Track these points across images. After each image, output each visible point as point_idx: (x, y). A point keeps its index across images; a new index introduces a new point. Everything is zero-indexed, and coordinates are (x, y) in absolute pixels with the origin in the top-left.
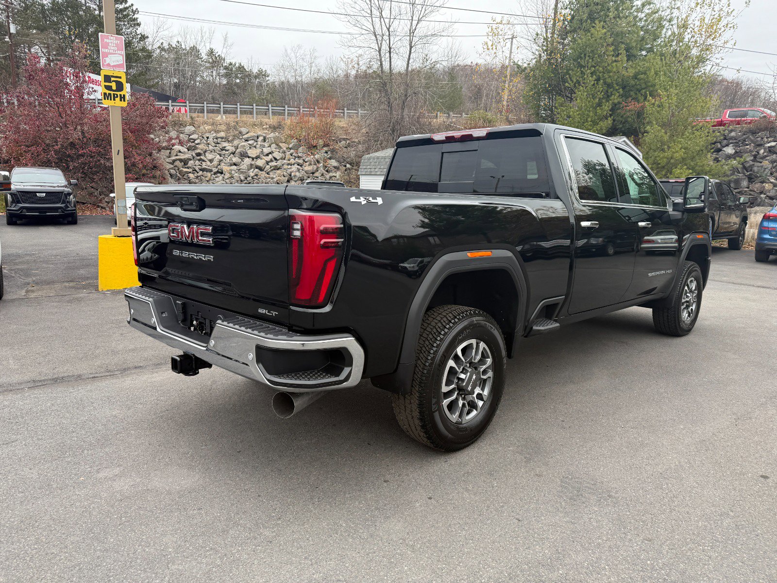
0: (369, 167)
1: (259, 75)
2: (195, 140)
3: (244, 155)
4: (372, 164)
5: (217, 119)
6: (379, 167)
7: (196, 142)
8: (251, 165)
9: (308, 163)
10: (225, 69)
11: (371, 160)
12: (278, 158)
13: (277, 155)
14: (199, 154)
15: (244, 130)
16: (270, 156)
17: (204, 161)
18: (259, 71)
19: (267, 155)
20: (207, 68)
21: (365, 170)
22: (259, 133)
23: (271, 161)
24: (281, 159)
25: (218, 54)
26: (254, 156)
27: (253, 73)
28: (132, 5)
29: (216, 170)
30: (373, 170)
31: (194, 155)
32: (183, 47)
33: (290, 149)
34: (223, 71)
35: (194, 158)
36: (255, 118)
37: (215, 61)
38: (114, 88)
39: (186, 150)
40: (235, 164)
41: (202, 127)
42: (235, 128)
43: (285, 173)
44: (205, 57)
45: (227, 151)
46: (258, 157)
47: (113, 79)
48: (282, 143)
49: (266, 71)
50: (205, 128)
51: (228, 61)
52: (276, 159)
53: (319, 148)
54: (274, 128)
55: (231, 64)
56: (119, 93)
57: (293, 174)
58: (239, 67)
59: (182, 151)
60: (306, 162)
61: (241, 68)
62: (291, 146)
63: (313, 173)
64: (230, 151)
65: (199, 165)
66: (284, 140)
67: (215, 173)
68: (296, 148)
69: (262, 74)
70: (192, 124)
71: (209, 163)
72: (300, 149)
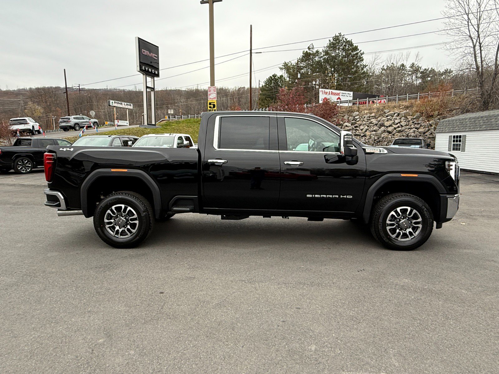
0: (442, 127)
1: (445, 73)
2: (357, 119)
3: (382, 125)
4: (445, 125)
5: (373, 106)
6: (448, 127)
7: (357, 120)
8: (384, 130)
9: (423, 127)
10: (421, 73)
11: (444, 123)
12: (403, 125)
13: (403, 123)
14: (356, 127)
15: (386, 111)
16: (399, 124)
17: (358, 130)
18: (445, 70)
19: (397, 124)
20: (410, 75)
21: (440, 130)
22: (396, 111)
23: (398, 127)
24: (406, 125)
25: (417, 65)
26: (388, 125)
27: (441, 72)
28: (361, 51)
29: (363, 135)
30: (444, 129)
31: (353, 127)
32: (395, 66)
33: (414, 119)
34: (419, 75)
35: (353, 129)
36: (397, 103)
37: (415, 70)
38: (212, 107)
39: (350, 125)
40: (375, 131)
41: (363, 112)
42: (382, 110)
43: (404, 134)
44: (408, 68)
45: (373, 123)
46: (390, 126)
47: (212, 104)
48: (409, 116)
49: (450, 69)
50: (364, 112)
51: (423, 68)
52: (402, 126)
53: (434, 117)
54: (407, 108)
55: (425, 69)
56: (213, 109)
57: (409, 134)
58: (431, 71)
59: (348, 125)
60: (422, 126)
61: (433, 71)
62: (414, 117)
63: (424, 133)
64: (374, 124)
65: (355, 133)
66: (411, 114)
67: (362, 137)
68: (418, 118)
69: (447, 72)
70: (358, 111)
71: (360, 131)
72: (421, 119)
